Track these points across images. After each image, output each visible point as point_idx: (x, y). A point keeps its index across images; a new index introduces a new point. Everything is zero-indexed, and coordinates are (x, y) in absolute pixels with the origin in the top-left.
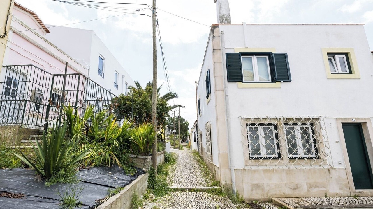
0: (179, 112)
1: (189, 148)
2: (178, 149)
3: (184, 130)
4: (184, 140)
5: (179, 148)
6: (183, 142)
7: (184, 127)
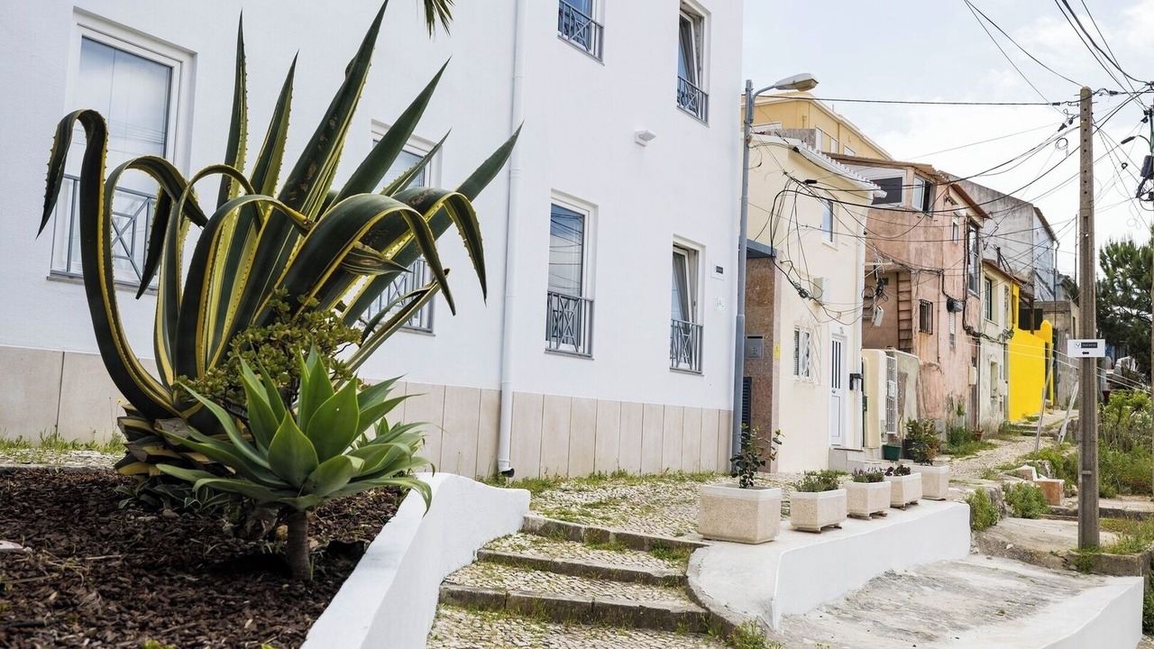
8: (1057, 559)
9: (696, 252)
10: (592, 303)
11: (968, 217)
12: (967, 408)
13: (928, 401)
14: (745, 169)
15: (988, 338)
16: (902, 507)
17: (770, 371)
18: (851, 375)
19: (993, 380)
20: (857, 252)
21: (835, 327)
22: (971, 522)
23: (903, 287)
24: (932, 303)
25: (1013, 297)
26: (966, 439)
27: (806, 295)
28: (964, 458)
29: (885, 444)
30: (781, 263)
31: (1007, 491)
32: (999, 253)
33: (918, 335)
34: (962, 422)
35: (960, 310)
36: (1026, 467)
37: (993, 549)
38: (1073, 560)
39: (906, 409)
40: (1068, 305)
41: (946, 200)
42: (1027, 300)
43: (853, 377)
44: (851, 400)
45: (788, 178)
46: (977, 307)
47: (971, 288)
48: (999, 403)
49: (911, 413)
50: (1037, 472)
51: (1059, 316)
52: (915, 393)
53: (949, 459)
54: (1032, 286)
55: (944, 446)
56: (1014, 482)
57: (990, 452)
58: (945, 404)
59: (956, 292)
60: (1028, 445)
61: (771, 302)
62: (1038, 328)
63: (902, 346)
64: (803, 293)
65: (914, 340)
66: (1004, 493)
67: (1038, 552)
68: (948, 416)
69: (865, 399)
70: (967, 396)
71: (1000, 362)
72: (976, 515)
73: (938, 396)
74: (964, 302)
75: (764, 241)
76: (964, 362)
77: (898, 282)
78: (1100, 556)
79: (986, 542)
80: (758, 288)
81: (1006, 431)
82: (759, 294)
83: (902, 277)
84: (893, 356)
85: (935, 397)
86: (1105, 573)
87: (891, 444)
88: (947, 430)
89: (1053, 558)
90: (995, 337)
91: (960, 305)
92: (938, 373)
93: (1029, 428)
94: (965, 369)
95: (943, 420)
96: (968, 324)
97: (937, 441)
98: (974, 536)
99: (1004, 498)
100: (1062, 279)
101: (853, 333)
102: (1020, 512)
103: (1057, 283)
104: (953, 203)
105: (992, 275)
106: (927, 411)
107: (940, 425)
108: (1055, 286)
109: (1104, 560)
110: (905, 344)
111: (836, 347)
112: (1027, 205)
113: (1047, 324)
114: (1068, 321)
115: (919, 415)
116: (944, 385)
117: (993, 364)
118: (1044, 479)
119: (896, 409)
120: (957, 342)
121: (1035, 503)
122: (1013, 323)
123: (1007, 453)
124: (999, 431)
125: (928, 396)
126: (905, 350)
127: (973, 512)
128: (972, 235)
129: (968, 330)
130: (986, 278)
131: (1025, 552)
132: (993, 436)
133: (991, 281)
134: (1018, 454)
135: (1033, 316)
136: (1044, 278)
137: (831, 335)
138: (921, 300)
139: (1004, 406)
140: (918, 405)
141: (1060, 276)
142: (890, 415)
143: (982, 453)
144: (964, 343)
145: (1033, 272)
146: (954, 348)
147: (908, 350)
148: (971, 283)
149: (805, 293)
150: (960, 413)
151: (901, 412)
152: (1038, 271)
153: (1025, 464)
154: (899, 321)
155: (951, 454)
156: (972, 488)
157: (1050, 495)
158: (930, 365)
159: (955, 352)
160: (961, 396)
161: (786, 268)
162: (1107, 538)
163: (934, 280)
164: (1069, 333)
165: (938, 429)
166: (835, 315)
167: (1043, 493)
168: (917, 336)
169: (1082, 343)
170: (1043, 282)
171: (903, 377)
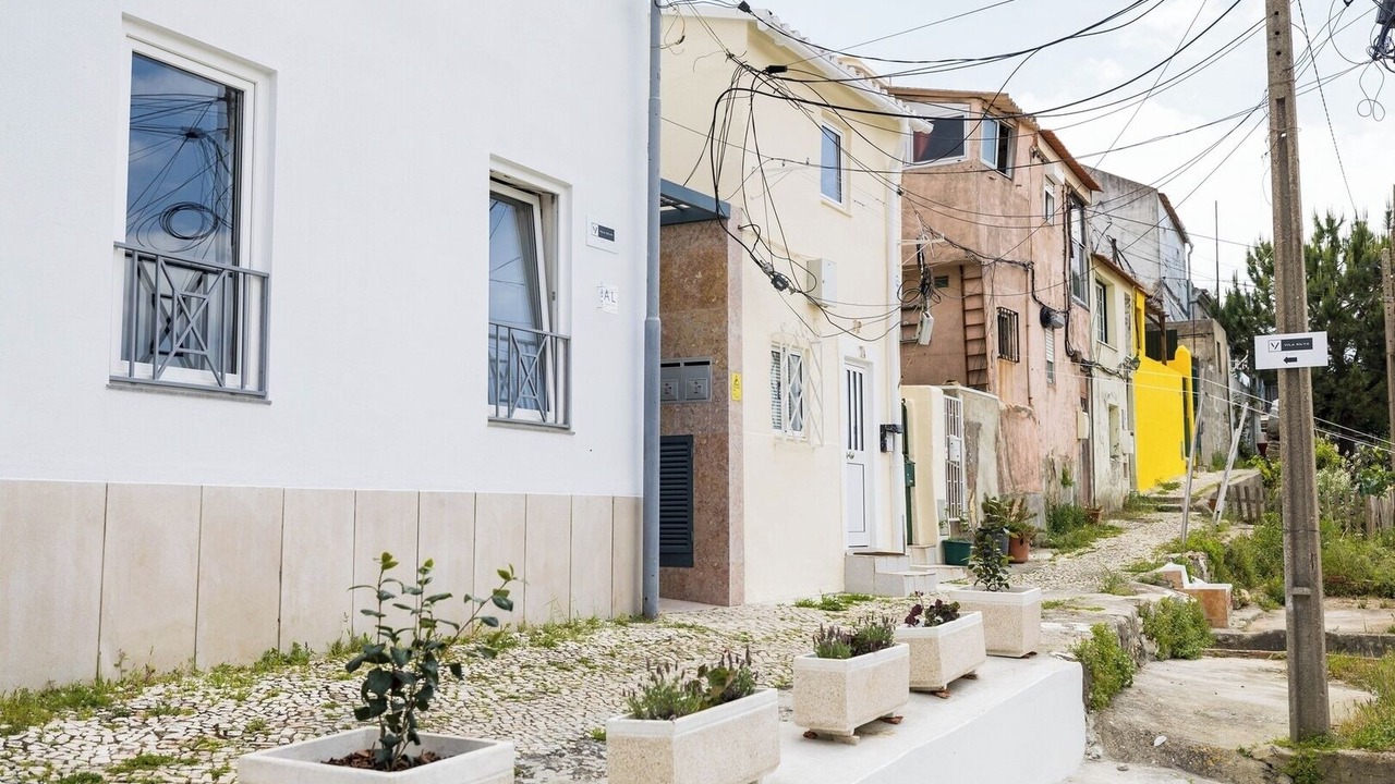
8: (1252, 764)
9: (554, 197)
10: (264, 279)
11: (1068, 186)
12: (1076, 474)
13: (1015, 466)
14: (655, 47)
15: (1104, 370)
16: (941, 690)
17: (725, 422)
18: (882, 427)
19: (1113, 430)
20: (888, 220)
21: (849, 346)
22: (1085, 694)
23: (970, 288)
24: (1017, 314)
25: (1137, 310)
26: (1077, 523)
27: (785, 285)
28: (1074, 554)
29: (946, 538)
30: (740, 228)
31: (1146, 617)
32: (1114, 247)
33: (996, 363)
34: (1069, 497)
35: (1061, 326)
36: (1170, 567)
37: (1128, 746)
38: (1283, 765)
39: (980, 480)
40: (1210, 325)
41: (1034, 154)
42: (1156, 318)
43: (886, 430)
44: (885, 470)
45: (735, 66)
46: (1085, 323)
47: (1077, 294)
48: (1122, 466)
49: (988, 485)
50: (1188, 573)
51: (1198, 340)
52: (994, 454)
53: (1050, 556)
54: (1160, 301)
55: (1040, 537)
56: (1154, 596)
57: (1112, 541)
58: (1043, 470)
59: (1055, 301)
60: (1170, 527)
61: (723, 299)
62: (1171, 357)
63: (973, 381)
64: (779, 282)
65: (990, 371)
66: (1140, 620)
67: (1215, 752)
68: (1048, 488)
69: (910, 469)
70: (1076, 456)
71: (1122, 404)
72: (1095, 679)
73: (1030, 459)
74: (1067, 313)
75: (702, 185)
76: (1069, 405)
77: (963, 280)
78: (1335, 757)
79: (1115, 733)
80: (699, 275)
81: (1134, 506)
82: (701, 286)
83: (968, 273)
84: (956, 396)
85: (1027, 460)
87: (956, 538)
88: (1047, 510)
89: (1244, 762)
90: (1114, 368)
91: (1060, 318)
92: (1029, 423)
93: (1165, 500)
94: (1071, 415)
95: (1040, 495)
96: (1074, 347)
97: (1031, 529)
98: (1092, 722)
99: (1141, 630)
100: (1198, 294)
101: (884, 358)
102: (1168, 650)
103: (1192, 300)
104: (1044, 161)
105: (1106, 277)
106: (1015, 482)
107: (1036, 503)
108: (1189, 303)
109: (1342, 764)
110: (976, 377)
111: (855, 382)
112: (1149, 190)
113: (1184, 351)
114: (1211, 348)
115: (1001, 489)
116: (1040, 441)
117: (1111, 408)
118: (1200, 584)
119: (964, 481)
120: (1058, 373)
121: (1192, 632)
122: (1139, 347)
123: (1140, 541)
124: (1124, 506)
125: (1015, 457)
126: (976, 387)
127: (1090, 675)
128: (1076, 214)
129: (1074, 357)
130: (1097, 281)
131: (1191, 753)
132: (1114, 515)
133: (1104, 287)
134: (1155, 542)
135: (1164, 340)
136: (1175, 292)
137: (842, 361)
138: (999, 308)
139: (1129, 468)
140: (1000, 473)
141: (1195, 290)
142: (953, 492)
143: (1101, 543)
144: (1068, 374)
145: (1161, 283)
146: (1054, 383)
147: (982, 387)
148: (1075, 286)
149: (783, 281)
150: (1065, 482)
151: (972, 485)
152: (1167, 281)
153: (1168, 560)
154: (966, 342)
155: (1054, 547)
156: (1085, 619)
157: (1211, 611)
158: (1018, 409)
159: (1055, 390)
160: (1067, 457)
161: (748, 238)
163: (1019, 276)
164: (1213, 364)
165: (1031, 510)
166: (848, 325)
167: (1202, 611)
168: (994, 365)
169: (1283, 342)
170: (1174, 298)
171: (973, 430)
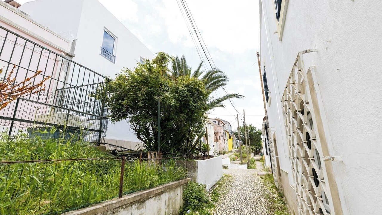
0: (244, 115)
1: (263, 163)
2: (246, 165)
3: (257, 141)
4: (258, 152)
5: (248, 163)
6: (257, 154)
7: (255, 137)
11: (223, 125)
19: (227, 145)
24: (220, 136)
25: (228, 134)
26: (225, 153)
32: (226, 129)
35: (223, 137)
40: (234, 135)
41: (221, 123)
43: (214, 146)
48: (227, 148)
49: (219, 150)
50: (234, 156)
52: (219, 147)
54: (230, 133)
55: (223, 154)
57: (227, 154)
58: (222, 149)
59: (222, 134)
60: (232, 153)
62: (231, 138)
64: (209, 136)
66: (232, 158)
71: (227, 143)
77: (217, 134)
81: (228, 152)
86: (243, 164)
88: (223, 152)
90: (227, 140)
92: (221, 145)
93: (231, 151)
94: (224, 144)
98: (231, 162)
108: (232, 133)
112: (228, 122)
114: (234, 137)
127: (230, 160)
128: (223, 127)
133: (226, 133)
141: (232, 131)
142: (217, 150)
144: (223, 140)
145: (229, 131)
147: (218, 142)
148: (224, 133)
150: (224, 150)
153: (232, 155)
154: (217, 138)
159: (223, 142)
160: (224, 148)
162: (243, 162)
163: (220, 133)
164: (234, 139)
166: (212, 138)
167: (236, 158)
168: (219, 140)
171: (218, 145)
